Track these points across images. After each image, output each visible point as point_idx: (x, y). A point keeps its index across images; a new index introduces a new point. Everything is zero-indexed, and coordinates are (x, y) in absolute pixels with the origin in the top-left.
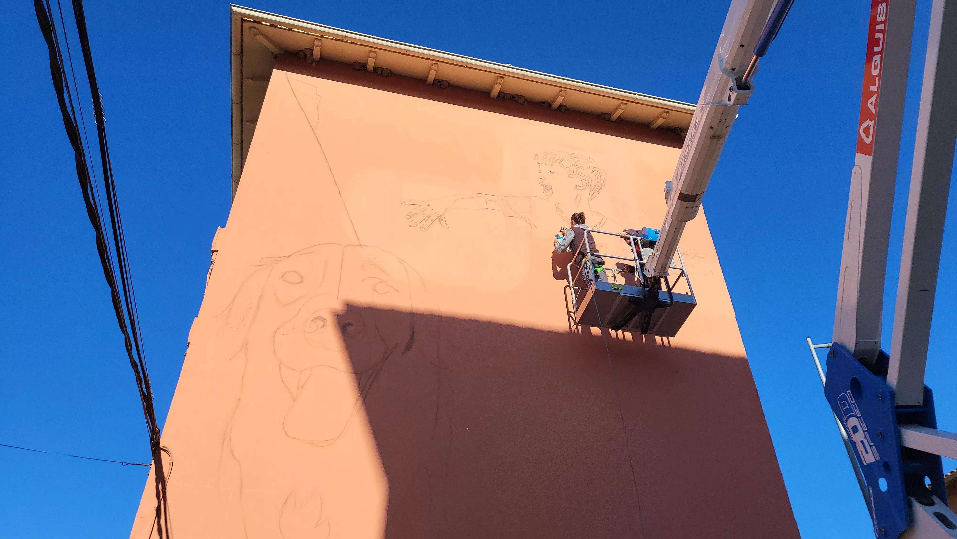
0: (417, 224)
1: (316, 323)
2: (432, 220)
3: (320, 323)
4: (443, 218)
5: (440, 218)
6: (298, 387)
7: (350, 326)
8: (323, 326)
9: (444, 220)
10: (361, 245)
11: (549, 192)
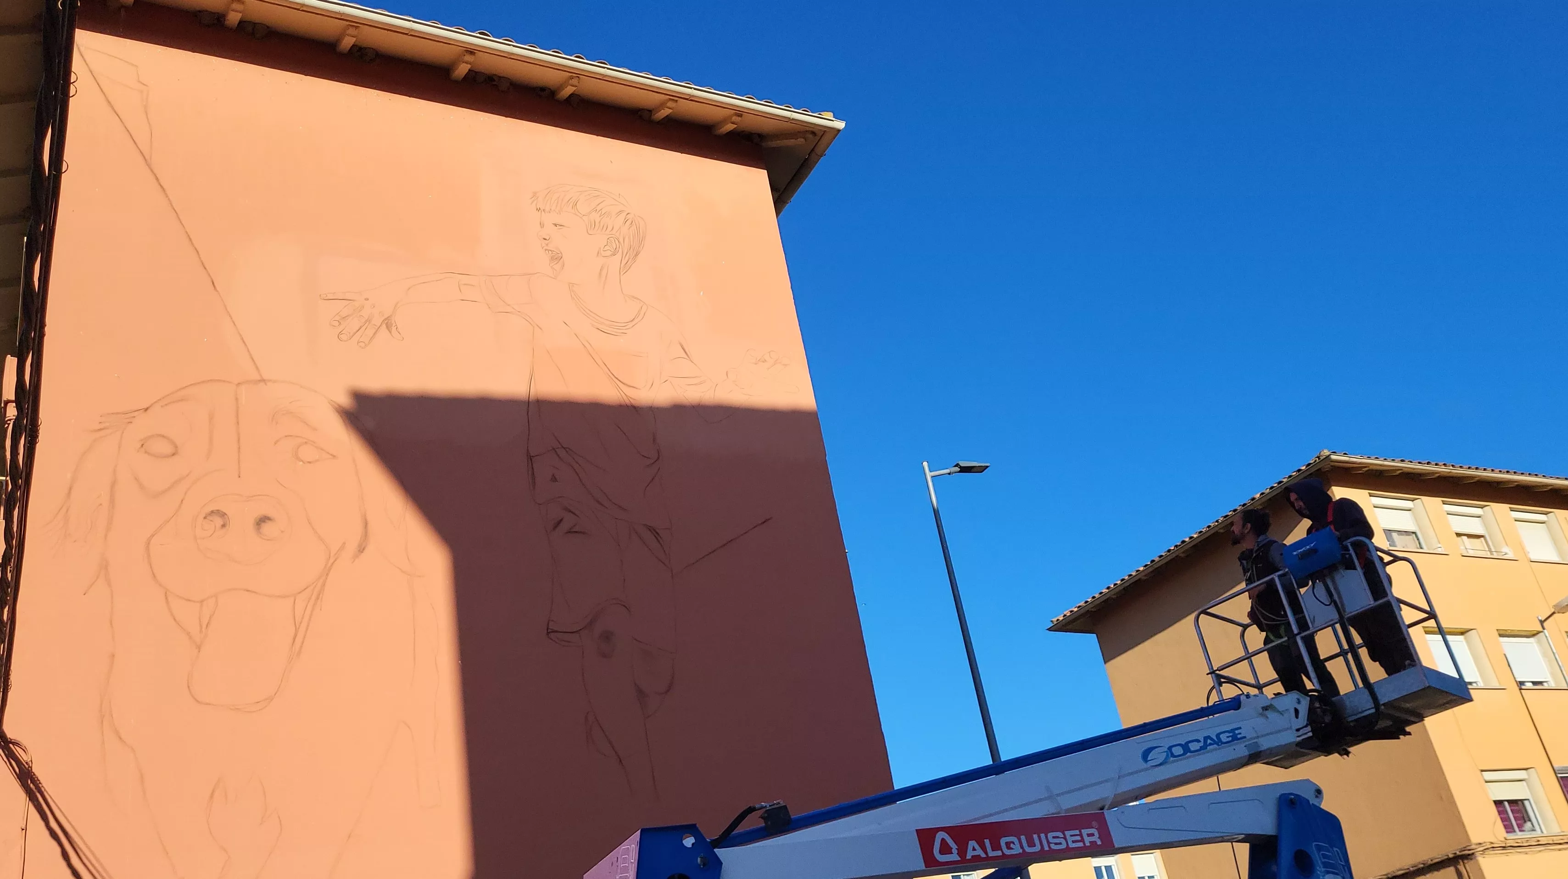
0: (351, 334)
1: (211, 521)
2: (375, 325)
3: (219, 521)
4: (393, 322)
5: (387, 323)
6: (201, 626)
7: (267, 521)
8: (224, 526)
9: (393, 326)
10: (263, 380)
11: (558, 263)
